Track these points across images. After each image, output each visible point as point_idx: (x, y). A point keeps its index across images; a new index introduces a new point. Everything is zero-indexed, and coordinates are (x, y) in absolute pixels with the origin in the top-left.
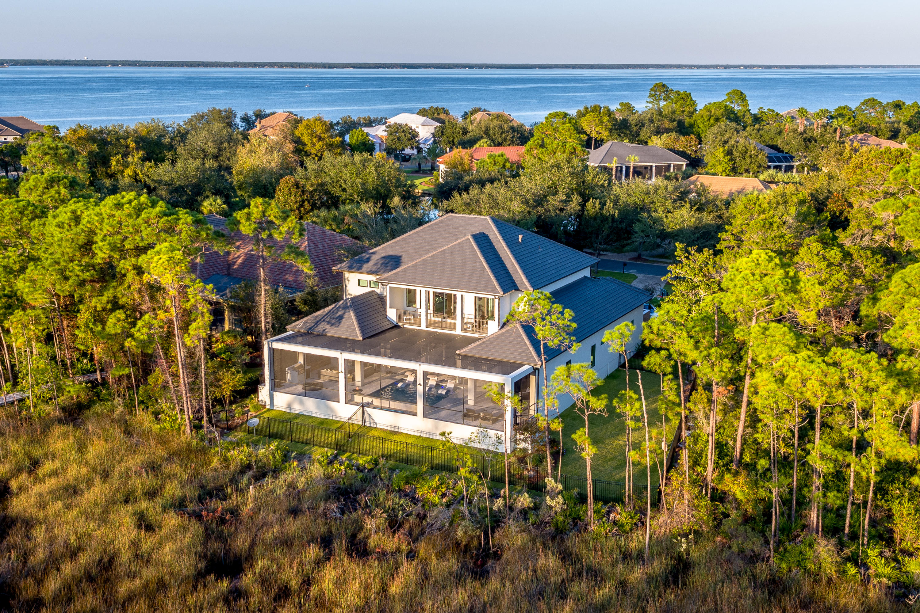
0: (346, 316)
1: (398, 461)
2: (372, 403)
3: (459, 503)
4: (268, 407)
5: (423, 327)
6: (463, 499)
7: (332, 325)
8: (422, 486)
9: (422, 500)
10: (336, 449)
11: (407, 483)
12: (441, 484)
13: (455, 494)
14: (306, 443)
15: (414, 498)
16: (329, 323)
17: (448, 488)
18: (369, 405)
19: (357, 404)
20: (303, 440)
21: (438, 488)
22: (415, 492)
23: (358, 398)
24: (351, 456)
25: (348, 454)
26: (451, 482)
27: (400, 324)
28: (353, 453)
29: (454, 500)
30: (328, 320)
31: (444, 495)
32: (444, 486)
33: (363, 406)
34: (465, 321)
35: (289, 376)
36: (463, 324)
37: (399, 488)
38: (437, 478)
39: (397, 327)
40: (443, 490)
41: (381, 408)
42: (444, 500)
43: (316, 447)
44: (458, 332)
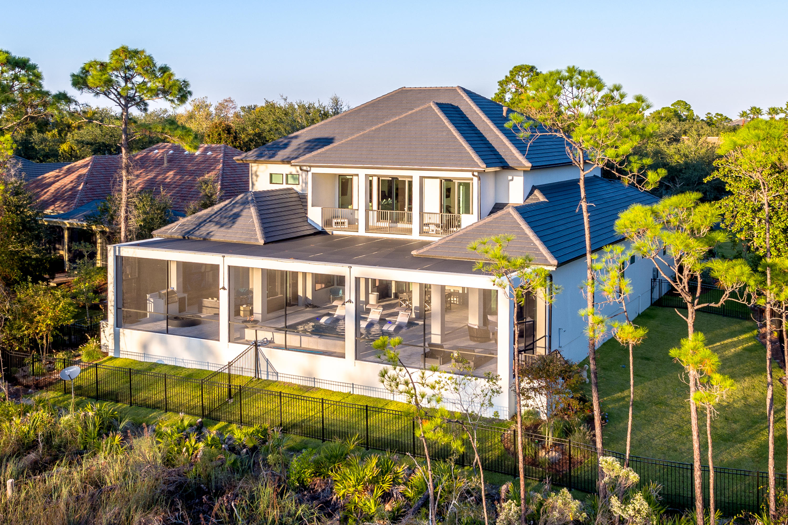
0: (244, 213)
1: (306, 435)
2: (272, 342)
3: (417, 512)
4: (111, 354)
5: (362, 232)
6: (425, 503)
7: (222, 226)
8: (344, 477)
9: (343, 508)
10: (203, 416)
11: (317, 473)
12: (383, 473)
13: (410, 493)
14: (155, 407)
15: (327, 503)
16: (217, 223)
17: (395, 482)
18: (268, 343)
19: (247, 343)
20: (149, 402)
21: (375, 481)
22: (331, 492)
23: (250, 334)
24: (226, 427)
25: (221, 424)
26: (401, 470)
27: (328, 230)
28: (230, 422)
29: (408, 506)
30: (217, 219)
31: (386, 497)
32: (388, 477)
33: (256, 345)
34: (426, 221)
35: (151, 307)
36: (422, 224)
37: (302, 482)
38: (375, 461)
39: (322, 233)
40: (386, 486)
41: (286, 348)
42: (388, 507)
43: (169, 414)
44: (415, 236)
